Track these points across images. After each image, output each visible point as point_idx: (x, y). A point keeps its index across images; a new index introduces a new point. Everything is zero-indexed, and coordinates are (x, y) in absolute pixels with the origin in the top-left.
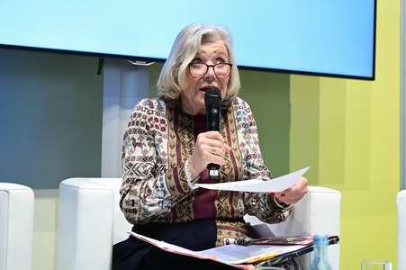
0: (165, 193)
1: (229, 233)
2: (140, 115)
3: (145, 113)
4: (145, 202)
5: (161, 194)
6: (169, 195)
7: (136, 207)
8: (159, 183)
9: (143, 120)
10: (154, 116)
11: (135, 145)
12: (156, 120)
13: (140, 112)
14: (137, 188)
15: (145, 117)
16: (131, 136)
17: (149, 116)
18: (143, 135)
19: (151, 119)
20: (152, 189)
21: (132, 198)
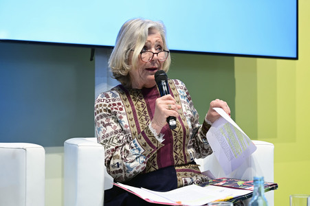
0: (139, 150)
1: (185, 174)
2: (101, 105)
3: (104, 103)
4: (126, 161)
5: (137, 152)
6: (142, 151)
7: (121, 167)
8: (133, 145)
9: (104, 108)
10: (112, 102)
11: (105, 126)
12: (114, 105)
13: (101, 103)
14: (118, 153)
15: (105, 105)
16: (100, 121)
17: (108, 104)
18: (108, 117)
19: (110, 105)
20: (129, 150)
21: (116, 161)
